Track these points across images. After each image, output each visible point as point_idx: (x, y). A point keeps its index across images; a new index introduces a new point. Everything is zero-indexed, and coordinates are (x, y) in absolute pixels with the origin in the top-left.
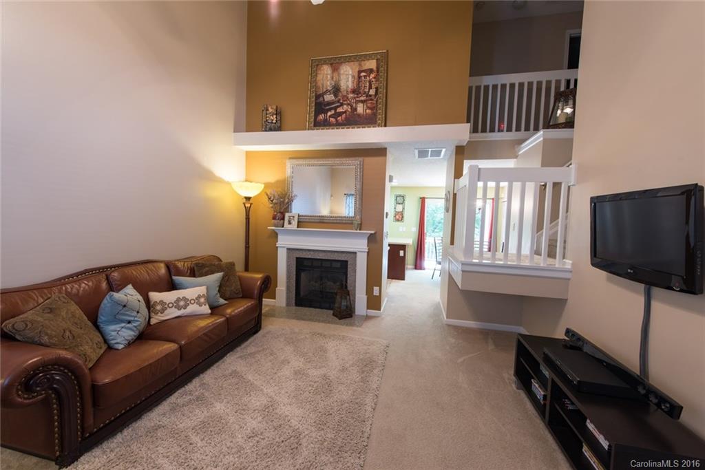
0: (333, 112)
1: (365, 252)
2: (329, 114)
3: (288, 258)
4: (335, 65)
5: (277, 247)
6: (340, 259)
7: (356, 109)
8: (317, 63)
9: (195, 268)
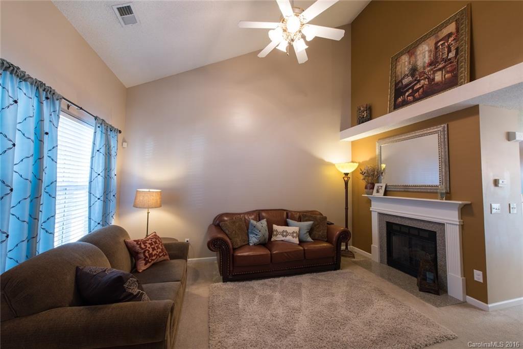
0: (410, 91)
1: (456, 225)
2: (407, 94)
3: (380, 221)
4: (411, 51)
5: (371, 211)
6: (427, 228)
7: (434, 79)
8: (396, 58)
9: (302, 217)
